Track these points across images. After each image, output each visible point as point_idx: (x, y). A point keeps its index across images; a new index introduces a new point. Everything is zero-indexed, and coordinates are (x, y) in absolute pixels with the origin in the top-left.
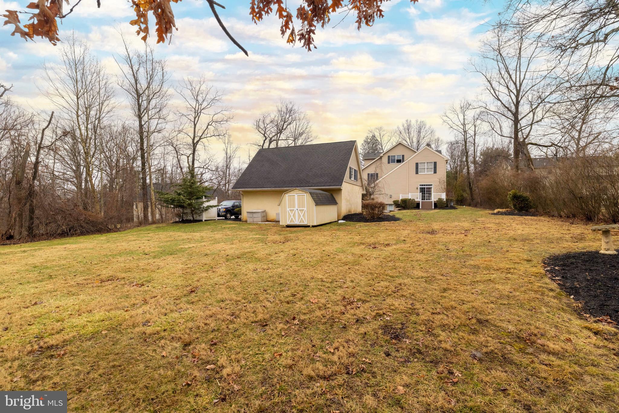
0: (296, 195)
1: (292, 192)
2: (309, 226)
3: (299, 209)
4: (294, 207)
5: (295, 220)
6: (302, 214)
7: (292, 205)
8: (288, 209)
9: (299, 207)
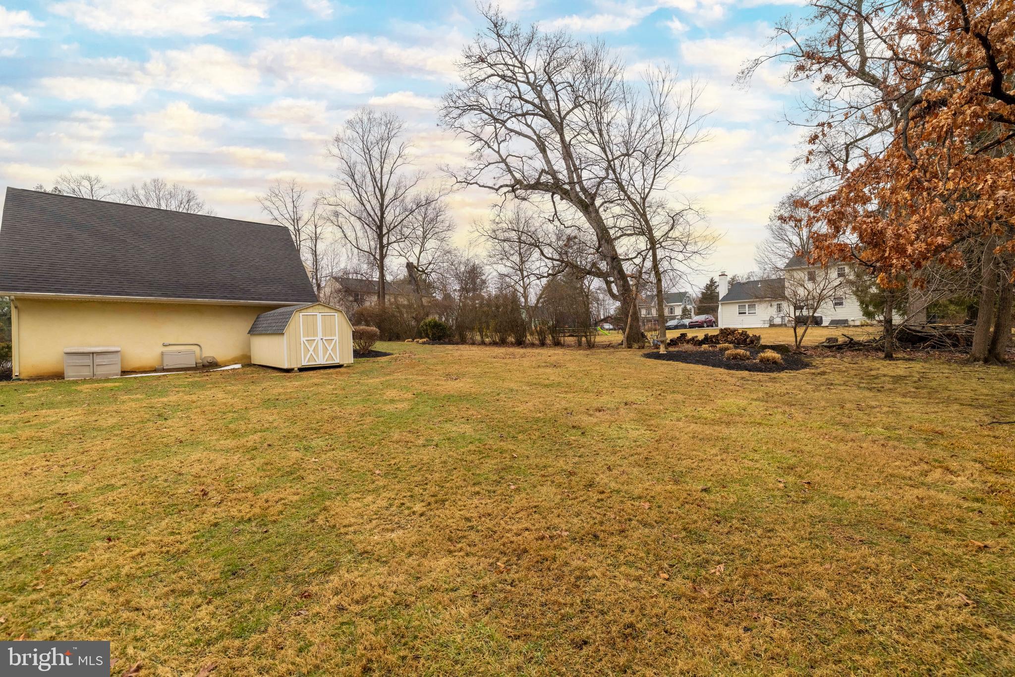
0: (319, 316)
1: (310, 310)
2: (340, 366)
3: (325, 338)
4: (315, 334)
5: (318, 357)
6: (329, 346)
7: (311, 330)
8: (303, 339)
9: (324, 334)
